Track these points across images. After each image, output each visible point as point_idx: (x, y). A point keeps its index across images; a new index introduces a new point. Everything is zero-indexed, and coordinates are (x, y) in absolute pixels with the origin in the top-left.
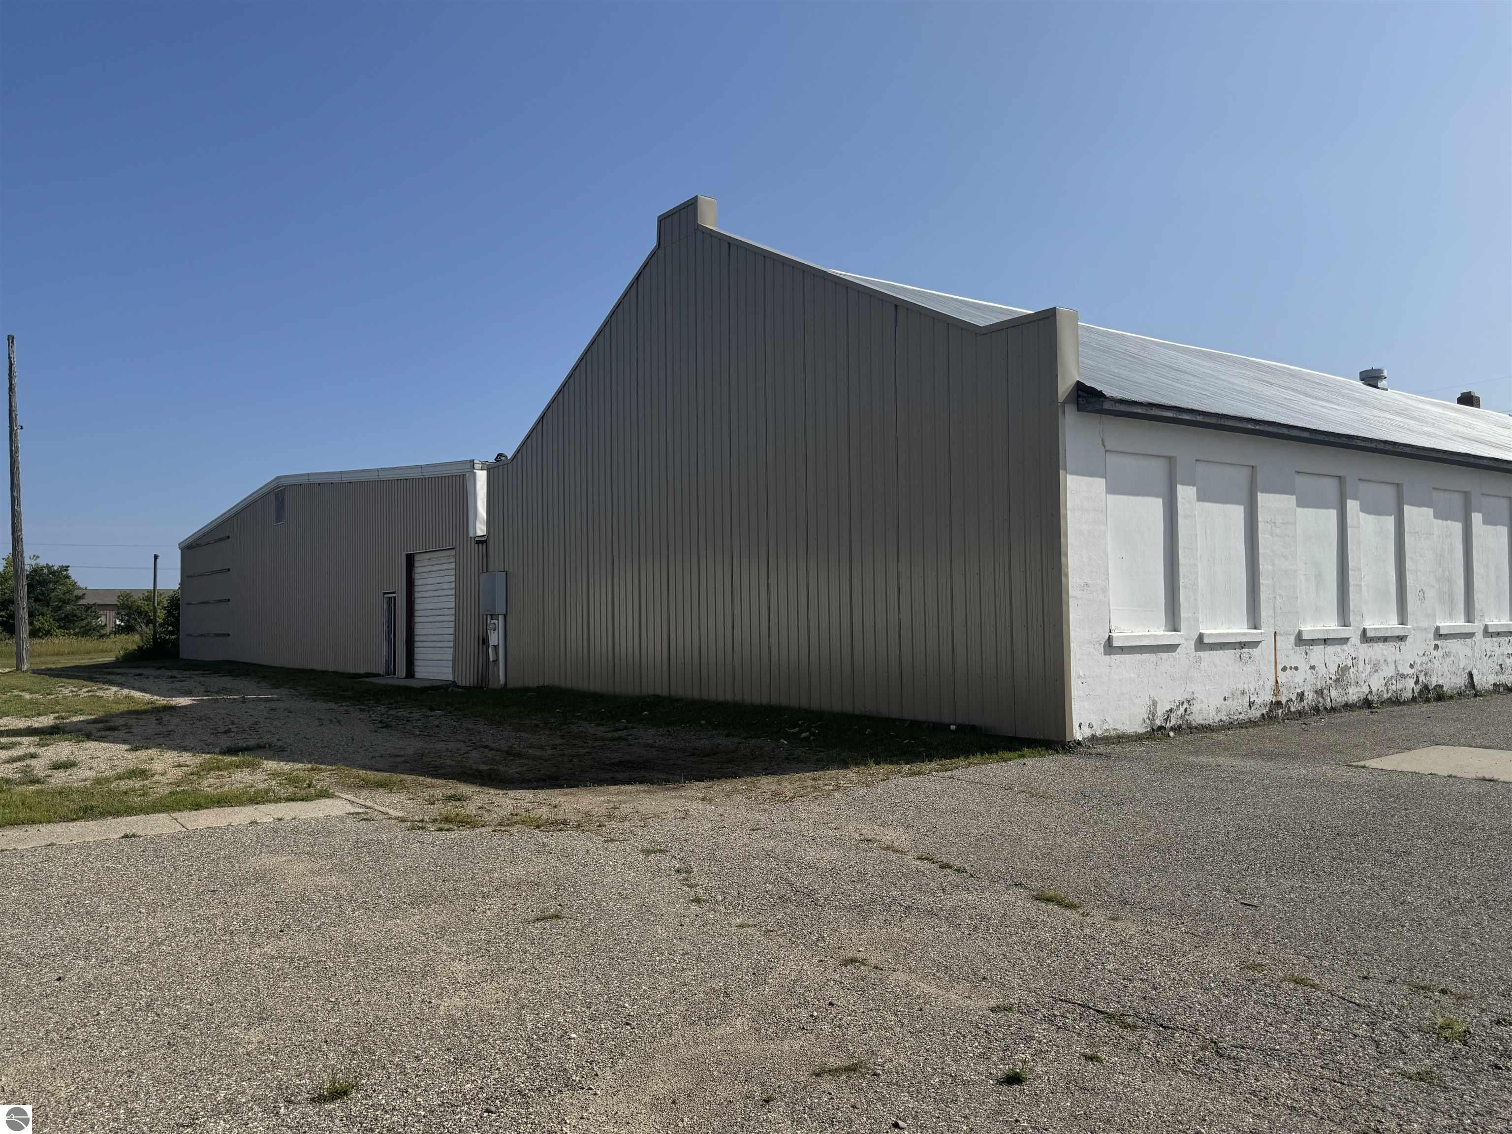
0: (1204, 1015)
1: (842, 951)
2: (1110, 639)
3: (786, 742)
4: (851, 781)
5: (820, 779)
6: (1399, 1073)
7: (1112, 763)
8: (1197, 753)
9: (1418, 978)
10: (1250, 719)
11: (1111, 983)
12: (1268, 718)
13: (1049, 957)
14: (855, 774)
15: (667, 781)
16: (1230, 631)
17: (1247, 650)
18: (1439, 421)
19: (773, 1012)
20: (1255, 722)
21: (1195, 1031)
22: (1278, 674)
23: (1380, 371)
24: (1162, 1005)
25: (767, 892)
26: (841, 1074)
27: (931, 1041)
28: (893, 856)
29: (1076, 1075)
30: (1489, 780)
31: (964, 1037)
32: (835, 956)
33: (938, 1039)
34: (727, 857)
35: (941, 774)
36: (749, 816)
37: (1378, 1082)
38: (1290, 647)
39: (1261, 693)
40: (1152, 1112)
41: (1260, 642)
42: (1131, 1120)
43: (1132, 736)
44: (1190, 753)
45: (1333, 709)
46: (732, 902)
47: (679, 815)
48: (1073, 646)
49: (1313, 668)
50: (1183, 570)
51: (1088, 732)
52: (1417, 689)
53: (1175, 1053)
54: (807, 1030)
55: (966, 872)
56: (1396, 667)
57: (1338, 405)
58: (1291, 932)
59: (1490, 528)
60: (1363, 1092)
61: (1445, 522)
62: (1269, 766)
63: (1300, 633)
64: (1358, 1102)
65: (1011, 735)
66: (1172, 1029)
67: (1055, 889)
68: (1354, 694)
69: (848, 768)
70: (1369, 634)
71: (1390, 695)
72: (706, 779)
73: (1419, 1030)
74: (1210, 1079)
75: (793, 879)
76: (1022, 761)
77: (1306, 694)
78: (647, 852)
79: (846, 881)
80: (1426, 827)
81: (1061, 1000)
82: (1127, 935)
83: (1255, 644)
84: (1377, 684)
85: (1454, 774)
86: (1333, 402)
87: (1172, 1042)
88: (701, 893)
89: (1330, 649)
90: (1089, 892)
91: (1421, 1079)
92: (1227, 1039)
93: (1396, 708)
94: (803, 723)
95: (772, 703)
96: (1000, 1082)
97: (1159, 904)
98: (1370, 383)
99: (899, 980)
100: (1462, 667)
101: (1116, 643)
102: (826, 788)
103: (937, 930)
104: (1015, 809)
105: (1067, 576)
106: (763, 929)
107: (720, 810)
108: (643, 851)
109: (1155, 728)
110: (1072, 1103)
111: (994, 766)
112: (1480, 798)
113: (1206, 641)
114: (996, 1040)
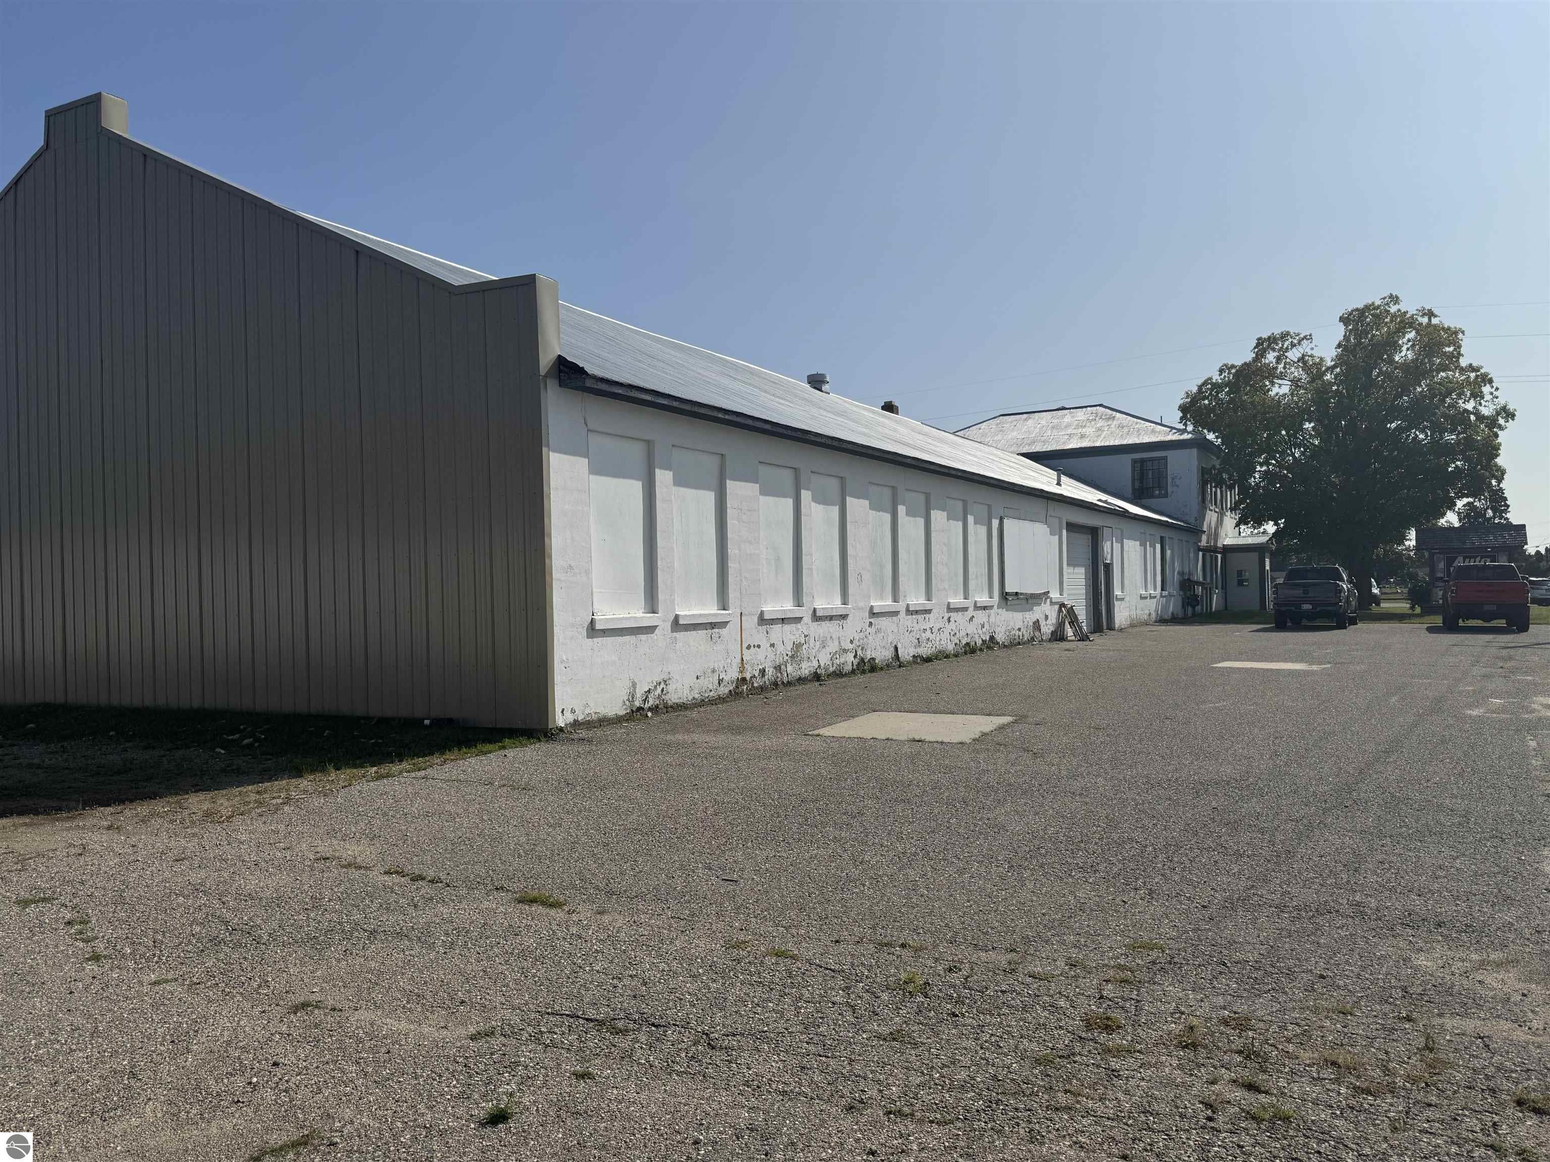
0: (694, 1006)
1: (291, 995)
2: (592, 622)
3: (223, 752)
4: (305, 792)
5: (265, 791)
6: (875, 1037)
7: (594, 748)
8: (674, 731)
9: (881, 935)
10: (719, 696)
11: (600, 985)
12: (735, 694)
13: (534, 965)
14: (309, 783)
15: (59, 809)
16: (702, 612)
17: (716, 630)
18: (871, 424)
19: (198, 1086)
20: (724, 699)
21: (686, 1026)
22: (743, 652)
23: (823, 376)
24: (652, 1001)
25: (193, 935)
26: (287, 1153)
27: (401, 1089)
28: (355, 874)
29: (567, 1098)
30: (918, 741)
31: (440, 1076)
32: (282, 1003)
33: (409, 1084)
34: (139, 898)
35: (413, 775)
36: (173, 844)
37: (858, 1049)
38: (754, 626)
39: (729, 670)
40: (648, 1127)
41: (728, 622)
42: (628, 1140)
43: (613, 719)
44: (667, 732)
45: (789, 683)
46: (145, 953)
47: (73, 851)
48: (556, 630)
49: (772, 645)
50: (660, 553)
51: (570, 718)
52: (856, 662)
53: (669, 1053)
54: (243, 1102)
55: (441, 882)
56: (839, 642)
57: (792, 403)
58: (769, 904)
59: (912, 519)
60: (846, 1063)
61: (878, 513)
62: (739, 740)
63: (762, 613)
64: (842, 1074)
65: (490, 726)
66: (664, 1026)
67: (539, 888)
68: (806, 669)
69: (302, 776)
70: (819, 614)
71: (834, 668)
72: (114, 803)
73: (887, 989)
74: (704, 1076)
75: (228, 915)
76: (503, 752)
77: (766, 670)
78: (24, 903)
79: (298, 910)
80: (874, 787)
81: (548, 1014)
82: (614, 928)
83: (724, 624)
84: (824, 659)
85: (890, 737)
86: (787, 400)
87: (665, 1042)
88: (100, 947)
89: (787, 628)
90: (574, 887)
91: (894, 1039)
92: (718, 1028)
93: (840, 680)
94: (245, 729)
95: (206, 706)
96: (482, 1125)
97: (645, 890)
98: (816, 386)
99: (361, 1020)
100: (889, 641)
101: (598, 627)
102: (274, 802)
103: (407, 953)
104: (496, 805)
105: (550, 557)
106: (187, 983)
107: (133, 840)
108: (18, 902)
109: (634, 709)
110: (564, 1134)
111: (473, 760)
112: (913, 758)
113: (681, 622)
114: (477, 1073)
